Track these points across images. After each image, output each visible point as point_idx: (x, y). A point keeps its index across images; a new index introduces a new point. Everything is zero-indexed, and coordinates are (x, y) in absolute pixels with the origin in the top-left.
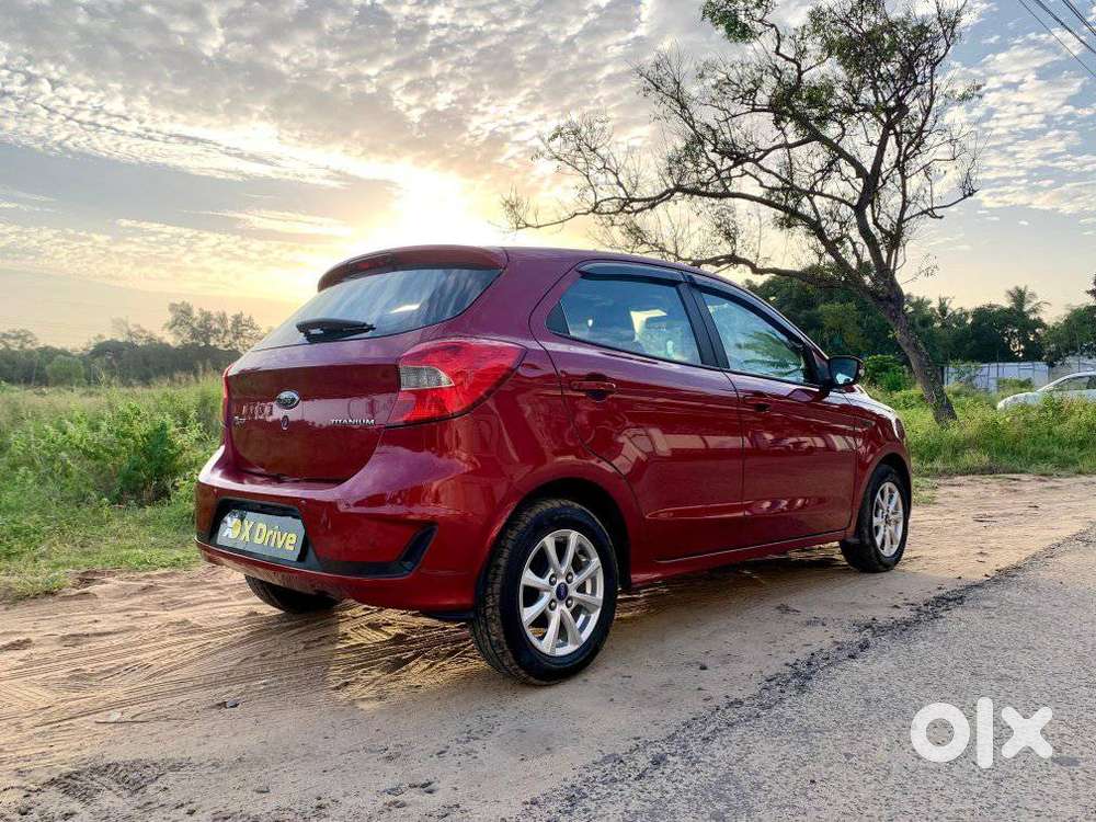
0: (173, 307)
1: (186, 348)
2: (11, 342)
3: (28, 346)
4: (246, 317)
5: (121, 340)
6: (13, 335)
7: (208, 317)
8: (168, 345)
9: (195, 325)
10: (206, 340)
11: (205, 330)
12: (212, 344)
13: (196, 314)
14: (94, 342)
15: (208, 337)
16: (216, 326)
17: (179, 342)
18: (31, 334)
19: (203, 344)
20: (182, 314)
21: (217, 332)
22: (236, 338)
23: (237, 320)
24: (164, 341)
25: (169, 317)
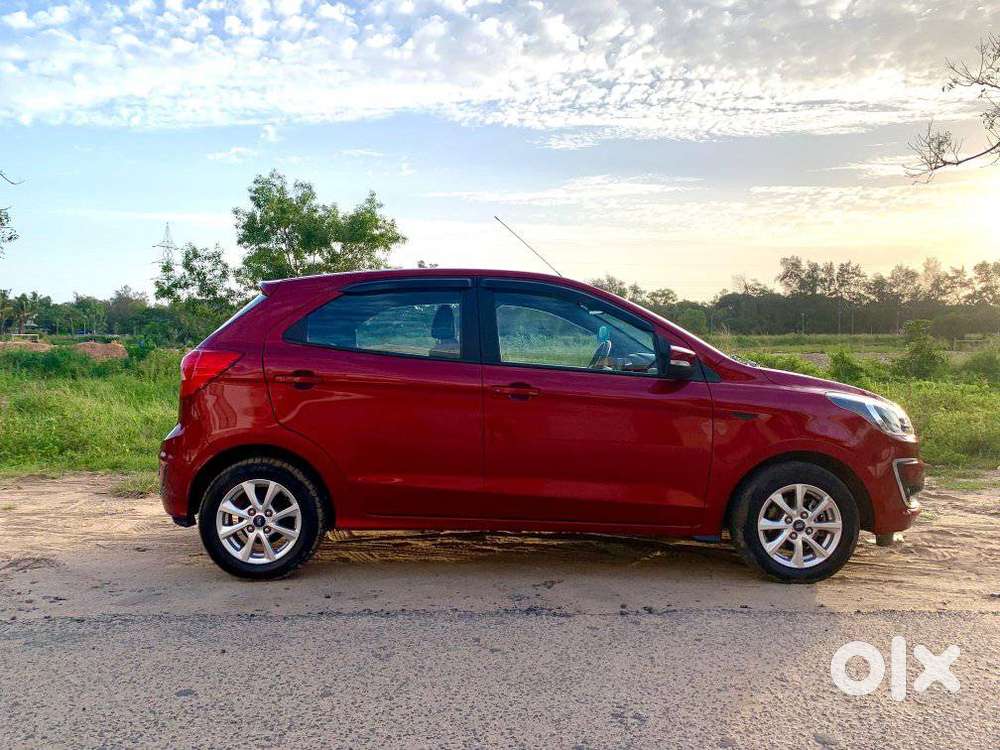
0: (784, 261)
1: (794, 297)
2: (659, 299)
3: (670, 301)
4: (853, 265)
5: (740, 292)
6: (660, 293)
7: (814, 268)
8: (779, 295)
9: (803, 276)
10: (813, 290)
11: (811, 280)
12: (818, 292)
13: (805, 266)
14: (720, 296)
15: (815, 285)
16: (823, 275)
17: (788, 293)
18: (672, 292)
19: (810, 293)
20: (792, 269)
21: (823, 281)
22: (841, 285)
23: (844, 269)
24: (775, 292)
25: (781, 270)
